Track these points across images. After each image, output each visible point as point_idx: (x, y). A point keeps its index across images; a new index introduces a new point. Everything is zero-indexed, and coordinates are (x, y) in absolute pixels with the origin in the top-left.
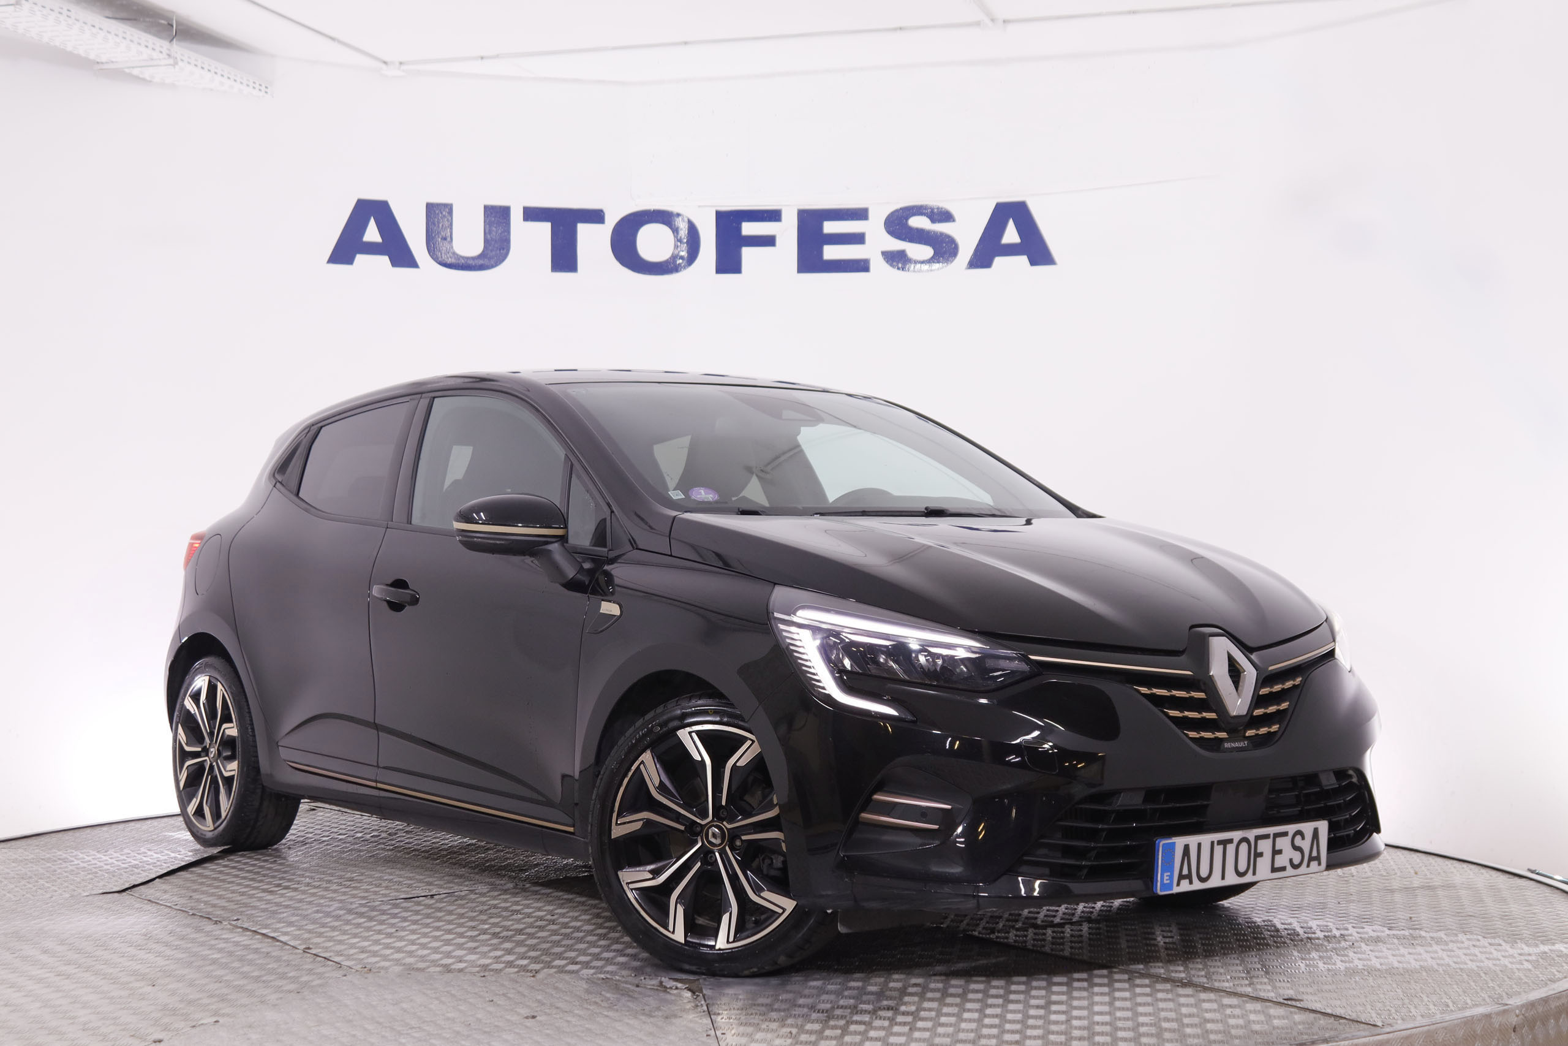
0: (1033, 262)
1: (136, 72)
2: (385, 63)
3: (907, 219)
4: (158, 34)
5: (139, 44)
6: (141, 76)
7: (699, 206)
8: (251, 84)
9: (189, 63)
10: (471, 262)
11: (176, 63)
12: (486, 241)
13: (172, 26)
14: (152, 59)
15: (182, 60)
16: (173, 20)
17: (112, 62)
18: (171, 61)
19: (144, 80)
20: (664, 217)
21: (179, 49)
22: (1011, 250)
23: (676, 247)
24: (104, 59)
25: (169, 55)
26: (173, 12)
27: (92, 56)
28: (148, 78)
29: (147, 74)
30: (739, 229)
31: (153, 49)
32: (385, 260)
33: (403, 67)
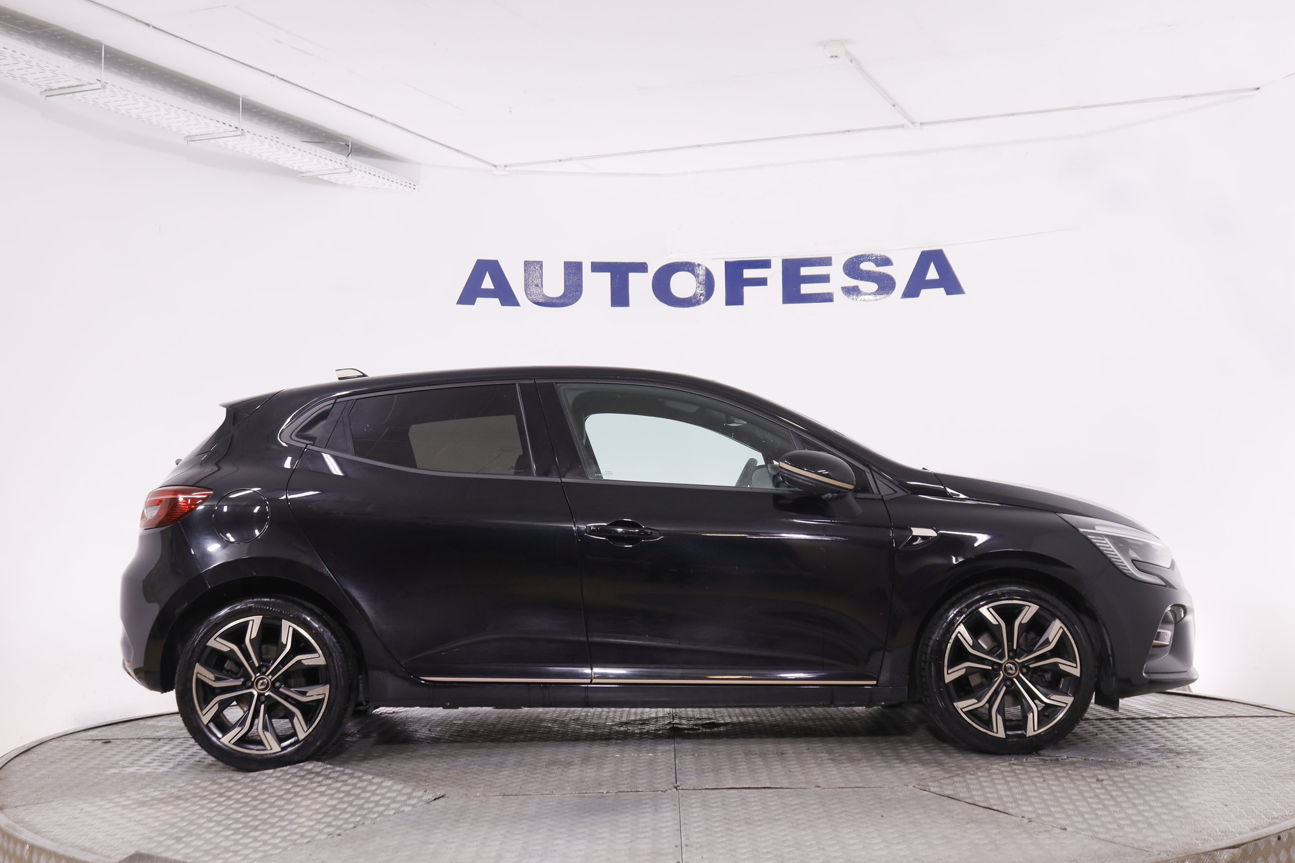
1: (326, 177)
2: (495, 166)
4: (340, 152)
5: (327, 159)
6: (330, 180)
7: (713, 259)
8: (404, 183)
9: (361, 170)
11: (351, 171)
13: (348, 146)
14: (335, 169)
15: (356, 169)
16: (349, 141)
17: (309, 171)
18: (348, 170)
19: (331, 183)
21: (353, 161)
24: (303, 169)
25: (347, 166)
26: (349, 137)
27: (295, 168)
28: (333, 181)
29: (333, 178)
31: (336, 162)
33: (507, 169)
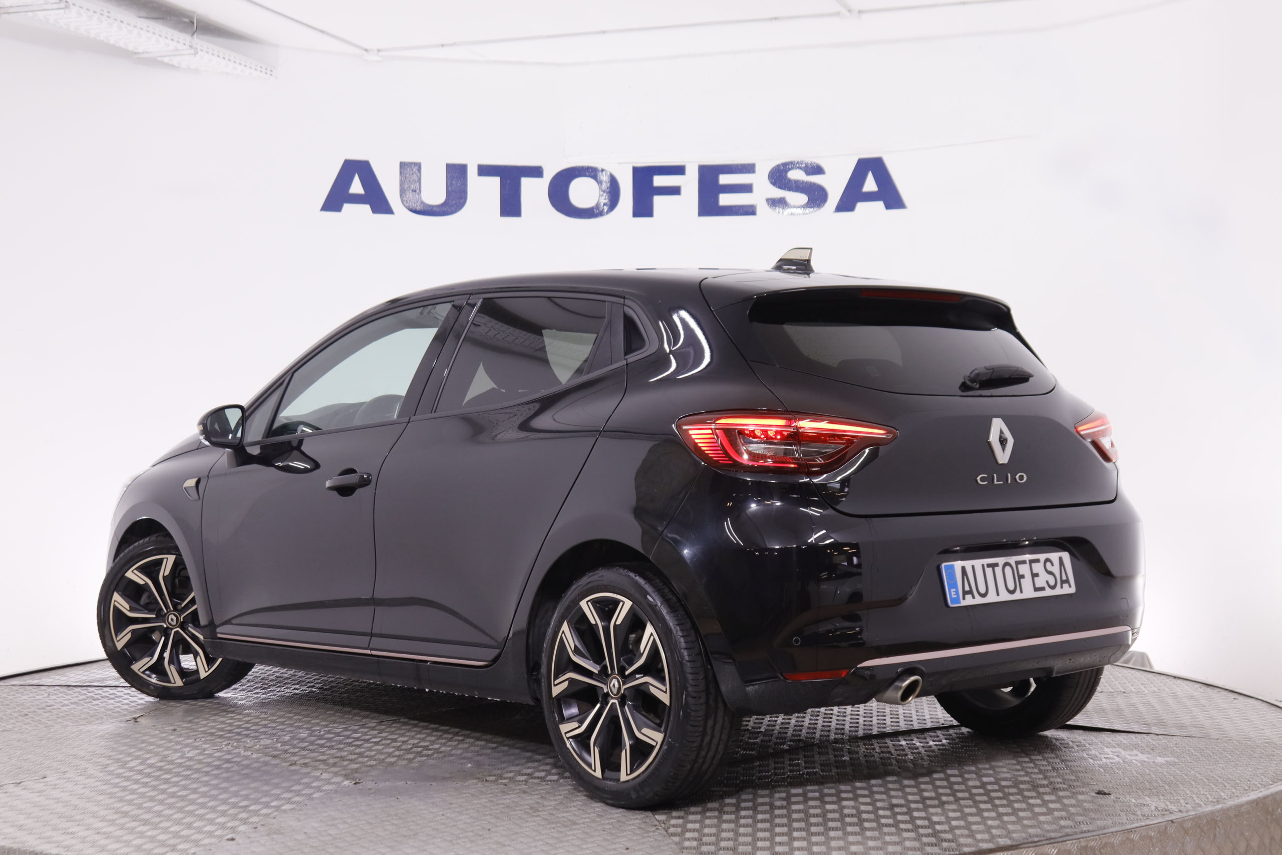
0: (888, 207)
1: (166, 60)
2: (366, 50)
3: (786, 172)
4: (183, 30)
5: (166, 38)
6: (171, 63)
7: (620, 163)
8: (259, 68)
9: (207, 52)
10: (434, 209)
11: (196, 53)
12: (448, 192)
13: (193, 23)
14: (178, 50)
15: (202, 50)
16: (193, 18)
17: (147, 52)
18: (192, 51)
19: (173, 66)
20: (591, 172)
21: (200, 42)
22: (870, 197)
23: (601, 196)
24: (140, 50)
25: (191, 47)
26: (194, 12)
27: (131, 48)
28: (176, 64)
29: (175, 61)
30: (651, 181)
31: (178, 42)
32: (367, 208)
33: (381, 53)
